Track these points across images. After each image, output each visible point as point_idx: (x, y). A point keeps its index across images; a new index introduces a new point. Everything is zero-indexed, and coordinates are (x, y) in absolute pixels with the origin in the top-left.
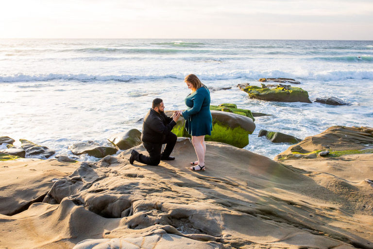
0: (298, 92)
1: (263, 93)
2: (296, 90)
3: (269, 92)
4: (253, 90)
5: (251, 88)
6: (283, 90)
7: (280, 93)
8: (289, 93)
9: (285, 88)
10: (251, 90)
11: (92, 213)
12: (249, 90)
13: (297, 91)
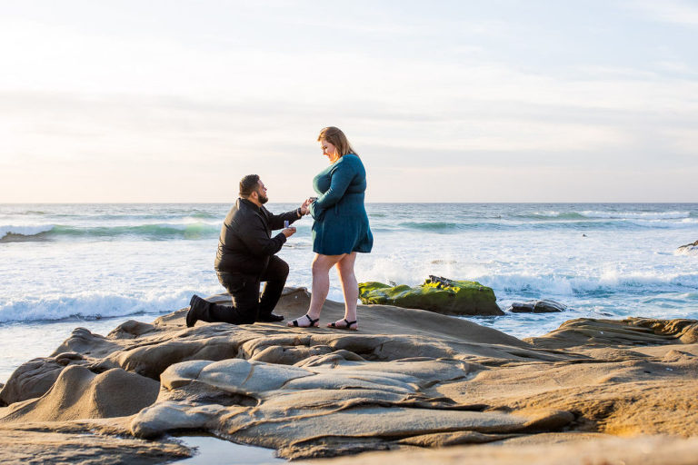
0: (473, 289)
1: (395, 297)
2: (467, 286)
3: (408, 293)
4: (372, 291)
5: (368, 287)
6: (439, 287)
7: (432, 295)
8: (452, 295)
9: (442, 283)
10: (367, 292)
11: (147, 378)
12: (363, 290)
13: (470, 289)
